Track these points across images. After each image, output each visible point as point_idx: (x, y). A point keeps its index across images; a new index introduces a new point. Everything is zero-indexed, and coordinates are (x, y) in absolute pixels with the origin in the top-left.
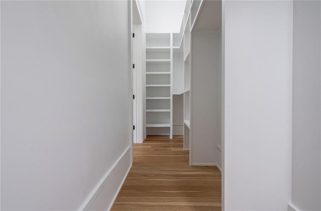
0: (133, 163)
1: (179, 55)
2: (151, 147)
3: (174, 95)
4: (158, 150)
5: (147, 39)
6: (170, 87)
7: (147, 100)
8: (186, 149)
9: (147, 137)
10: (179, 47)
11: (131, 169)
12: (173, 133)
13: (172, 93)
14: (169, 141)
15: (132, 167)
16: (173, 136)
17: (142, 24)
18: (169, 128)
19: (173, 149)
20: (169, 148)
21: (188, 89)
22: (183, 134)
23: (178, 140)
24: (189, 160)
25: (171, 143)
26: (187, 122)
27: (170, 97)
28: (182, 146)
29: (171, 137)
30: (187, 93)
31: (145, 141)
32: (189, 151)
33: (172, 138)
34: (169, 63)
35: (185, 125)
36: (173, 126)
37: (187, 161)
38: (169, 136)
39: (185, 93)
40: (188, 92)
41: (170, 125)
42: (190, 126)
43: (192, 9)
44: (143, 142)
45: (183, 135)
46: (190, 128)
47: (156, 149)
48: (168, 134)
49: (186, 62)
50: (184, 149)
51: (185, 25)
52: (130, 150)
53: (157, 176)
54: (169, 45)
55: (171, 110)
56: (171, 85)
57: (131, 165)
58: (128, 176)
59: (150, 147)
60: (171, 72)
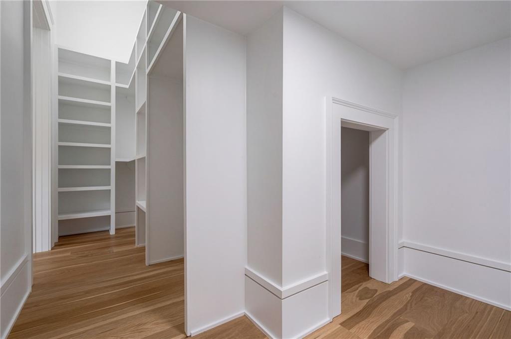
0: (33, 286)
1: (126, 97)
2: (71, 253)
3: (117, 163)
4: (87, 256)
5: (59, 58)
6: (110, 149)
7: (60, 170)
8: (141, 245)
9: (59, 239)
10: (127, 87)
11: (29, 297)
12: (116, 226)
13: (114, 159)
14: (109, 238)
15: (31, 293)
16: (116, 229)
17: (50, 30)
18: (109, 216)
19: (115, 250)
20: (109, 249)
21: (144, 154)
22: (135, 225)
23: (126, 234)
24: (145, 259)
25: (113, 241)
26: (142, 203)
27: (110, 164)
28: (133, 243)
29: (112, 232)
30: (142, 160)
31: (55, 246)
32: (145, 247)
33: (114, 233)
34: (108, 109)
35: (138, 208)
36: (116, 213)
37: (143, 260)
38: (108, 231)
39: (139, 160)
40: (144, 158)
41: (111, 212)
42: (147, 207)
43: (150, 42)
44: (52, 249)
45: (135, 227)
46: (145, 211)
47: (84, 255)
48: (107, 229)
49: (139, 113)
50: (137, 246)
51: (138, 57)
52: (26, 262)
53: (87, 293)
54: (109, 80)
55: (112, 187)
56: (113, 146)
57: (29, 290)
58: (23, 309)
59: (69, 254)
60: (113, 125)
